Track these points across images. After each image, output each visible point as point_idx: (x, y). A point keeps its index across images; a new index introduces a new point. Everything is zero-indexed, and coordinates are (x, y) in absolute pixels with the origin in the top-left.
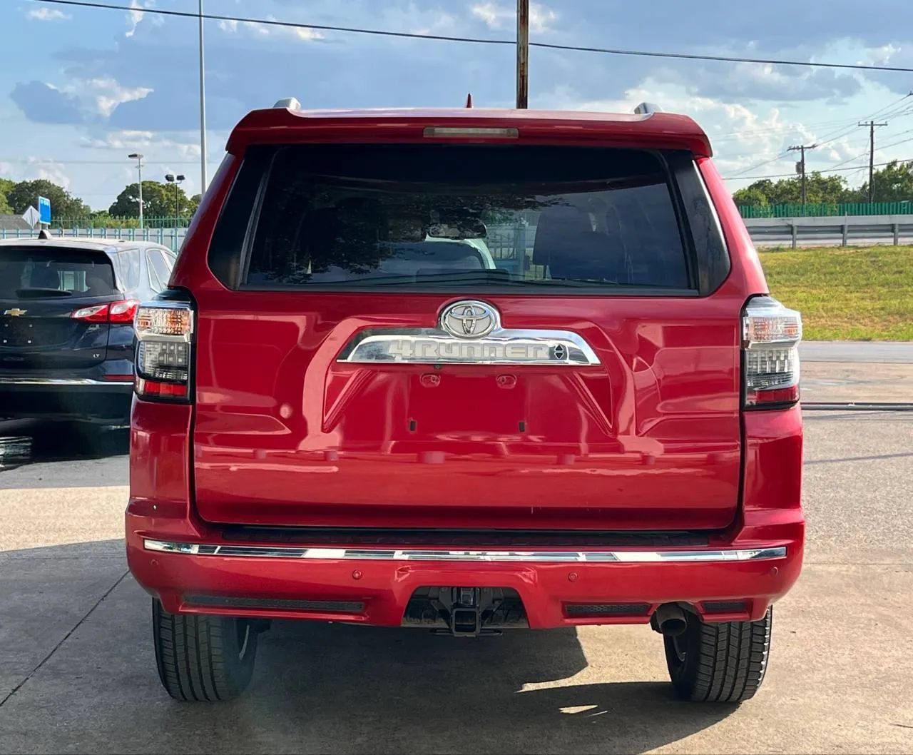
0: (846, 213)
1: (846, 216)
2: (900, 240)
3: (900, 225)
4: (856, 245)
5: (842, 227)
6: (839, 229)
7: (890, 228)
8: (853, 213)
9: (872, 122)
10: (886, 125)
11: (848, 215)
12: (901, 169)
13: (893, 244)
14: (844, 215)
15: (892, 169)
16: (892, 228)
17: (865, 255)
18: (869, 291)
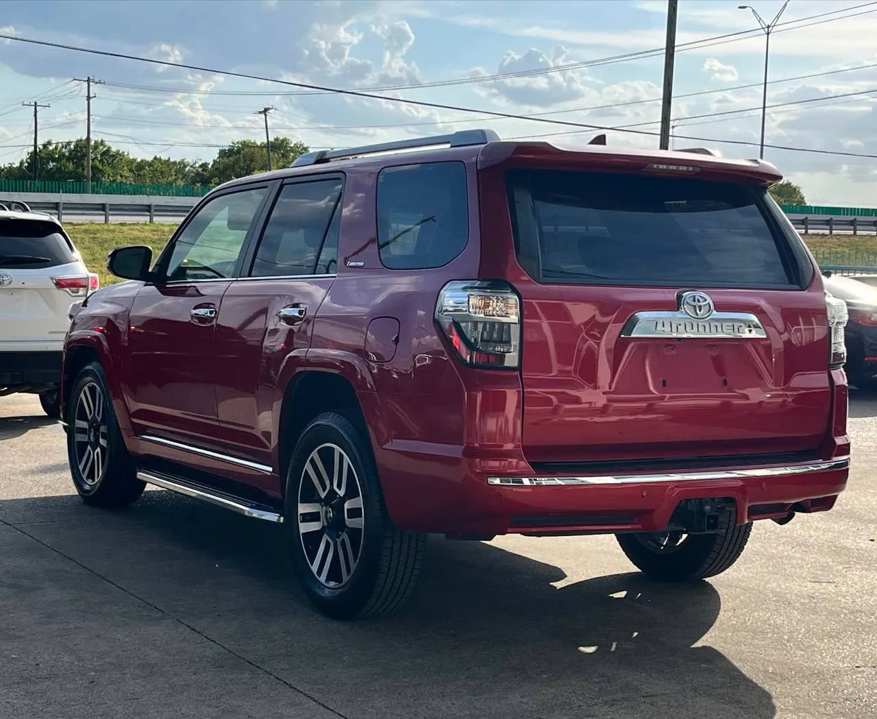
0: (61, 191)
1: (61, 194)
2: (111, 218)
3: (110, 205)
4: (71, 221)
5: (57, 204)
6: (54, 206)
7: (101, 207)
8: (68, 191)
9: (36, 103)
10: (49, 107)
11: (63, 193)
12: (56, 148)
13: (104, 222)
14: (59, 192)
15: (48, 148)
16: (102, 207)
17: (83, 232)
18: (96, 266)
